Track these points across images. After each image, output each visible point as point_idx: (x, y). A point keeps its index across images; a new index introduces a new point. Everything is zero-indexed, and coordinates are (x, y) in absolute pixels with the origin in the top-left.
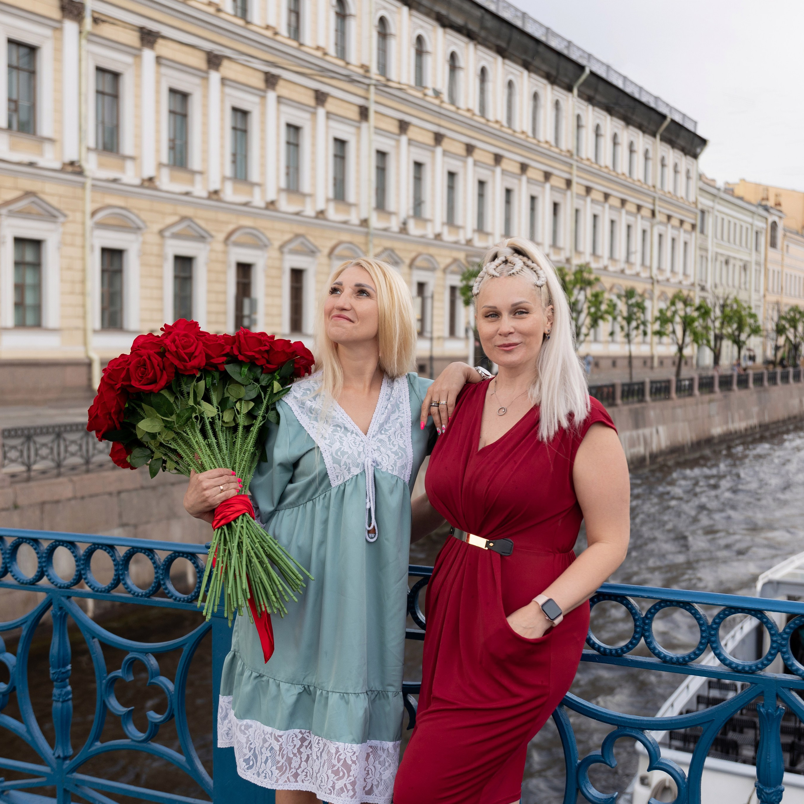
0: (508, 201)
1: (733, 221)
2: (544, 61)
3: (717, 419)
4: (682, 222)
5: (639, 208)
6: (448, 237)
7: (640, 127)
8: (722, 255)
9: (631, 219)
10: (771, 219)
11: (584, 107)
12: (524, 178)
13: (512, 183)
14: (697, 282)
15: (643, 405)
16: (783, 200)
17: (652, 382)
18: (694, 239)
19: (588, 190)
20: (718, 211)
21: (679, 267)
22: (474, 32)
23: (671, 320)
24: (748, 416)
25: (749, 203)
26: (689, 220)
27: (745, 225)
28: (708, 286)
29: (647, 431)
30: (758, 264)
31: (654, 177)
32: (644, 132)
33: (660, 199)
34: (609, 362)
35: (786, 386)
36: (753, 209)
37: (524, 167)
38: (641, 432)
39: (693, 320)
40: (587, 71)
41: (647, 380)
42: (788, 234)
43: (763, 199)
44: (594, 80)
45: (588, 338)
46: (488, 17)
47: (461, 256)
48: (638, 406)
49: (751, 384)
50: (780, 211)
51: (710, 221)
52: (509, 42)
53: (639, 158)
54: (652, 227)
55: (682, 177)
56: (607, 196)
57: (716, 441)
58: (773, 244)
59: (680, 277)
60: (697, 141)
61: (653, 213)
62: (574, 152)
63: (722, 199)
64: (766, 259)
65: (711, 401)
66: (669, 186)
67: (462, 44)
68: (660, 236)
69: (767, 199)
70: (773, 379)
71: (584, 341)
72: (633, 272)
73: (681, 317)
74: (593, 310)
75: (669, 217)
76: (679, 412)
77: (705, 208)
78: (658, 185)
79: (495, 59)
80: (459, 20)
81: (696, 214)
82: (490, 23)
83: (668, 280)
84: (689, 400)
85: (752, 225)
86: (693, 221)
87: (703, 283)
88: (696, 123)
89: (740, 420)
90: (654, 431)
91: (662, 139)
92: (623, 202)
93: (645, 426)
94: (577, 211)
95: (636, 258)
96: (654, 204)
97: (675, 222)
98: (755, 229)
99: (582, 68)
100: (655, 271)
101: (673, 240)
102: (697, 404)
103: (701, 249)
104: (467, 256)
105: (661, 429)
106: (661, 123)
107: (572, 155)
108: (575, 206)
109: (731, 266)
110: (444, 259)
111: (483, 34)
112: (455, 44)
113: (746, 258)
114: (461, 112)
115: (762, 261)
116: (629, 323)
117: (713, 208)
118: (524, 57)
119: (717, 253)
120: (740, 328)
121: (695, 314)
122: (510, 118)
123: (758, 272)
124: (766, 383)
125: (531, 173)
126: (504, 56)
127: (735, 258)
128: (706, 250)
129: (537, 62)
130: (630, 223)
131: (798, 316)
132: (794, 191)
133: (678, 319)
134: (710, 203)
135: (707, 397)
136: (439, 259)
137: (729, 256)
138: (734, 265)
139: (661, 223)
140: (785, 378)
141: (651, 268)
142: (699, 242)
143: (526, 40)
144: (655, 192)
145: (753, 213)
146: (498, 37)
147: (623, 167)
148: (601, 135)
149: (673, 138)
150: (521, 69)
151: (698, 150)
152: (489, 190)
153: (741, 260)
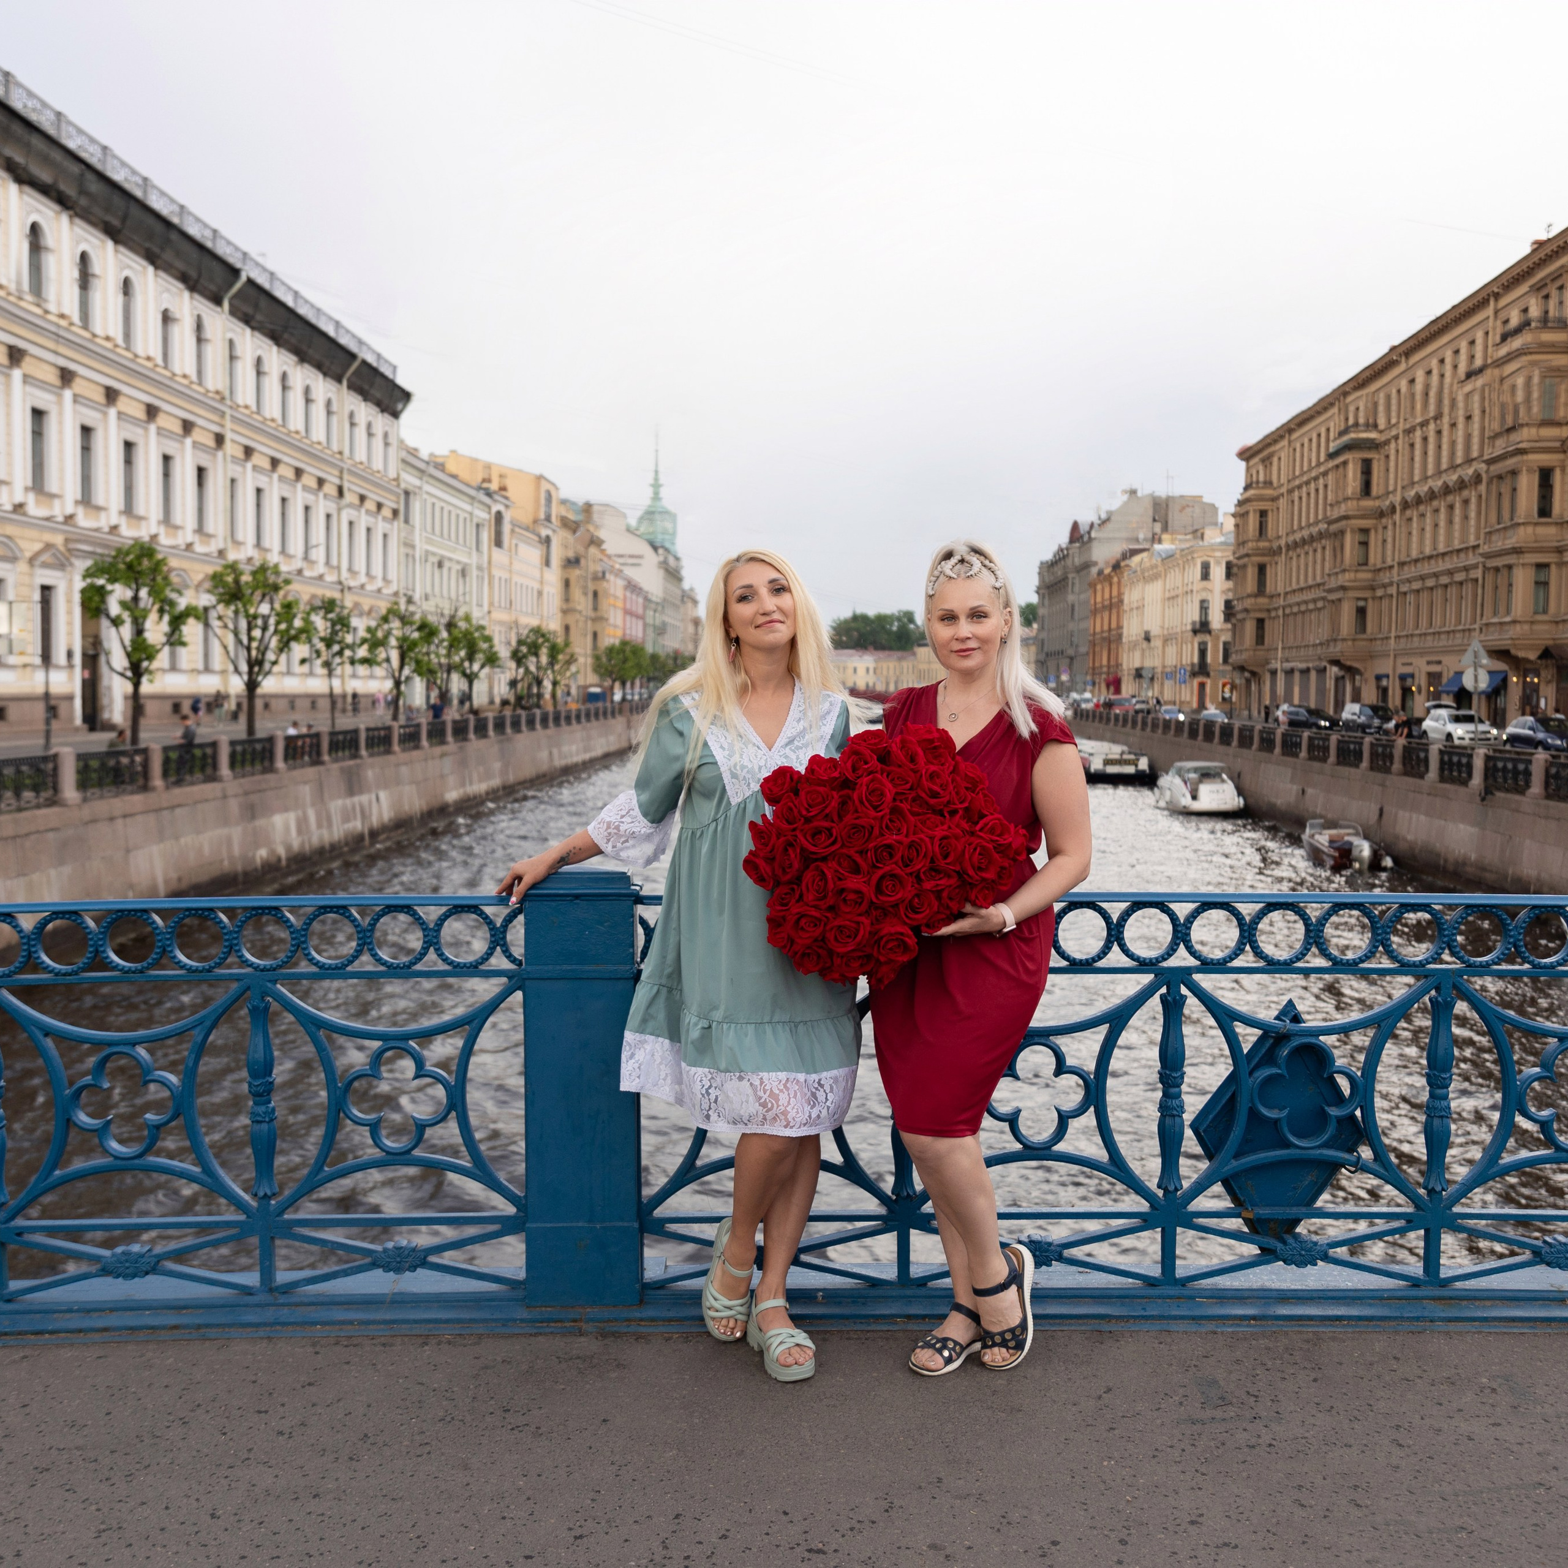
0: (128, 461)
1: (447, 508)
2: (178, 254)
3: (452, 780)
4: (380, 506)
5: (321, 482)
6: (35, 509)
7: (319, 366)
8: (434, 554)
9: (310, 498)
10: (496, 508)
11: (238, 330)
12: (153, 428)
13: (134, 433)
14: (402, 592)
15: (358, 761)
16: (509, 483)
17: (368, 730)
18: (396, 529)
19: (248, 452)
20: (428, 493)
21: (377, 570)
22: (69, 197)
23: (383, 643)
24: (488, 776)
25: (468, 485)
26: (389, 504)
27: (462, 515)
28: (417, 597)
29: (364, 798)
30: (480, 568)
31: (341, 441)
32: (325, 374)
33: (350, 472)
34: (307, 703)
35: (533, 734)
36: (473, 492)
37: (152, 412)
38: (356, 799)
39: (414, 644)
40: (244, 277)
41: (362, 727)
42: (517, 530)
43: (484, 481)
44: (252, 292)
45: (276, 669)
46: (90, 176)
47: (58, 540)
48: (351, 763)
49: (491, 733)
50: (506, 498)
51: (416, 506)
52: (124, 219)
53: (318, 411)
54: (339, 510)
55: (378, 442)
56: (275, 463)
57: (451, 809)
58: (498, 543)
59: (379, 583)
60: (397, 393)
61: (341, 492)
62: (227, 394)
63: (431, 476)
64: (490, 562)
65: (443, 755)
66: (361, 455)
67: (50, 214)
68: (351, 523)
69: (489, 481)
70: (516, 725)
71: (269, 673)
72: (315, 574)
73: (398, 639)
74: (283, 626)
75: (362, 498)
76: (404, 770)
77: (410, 488)
78: (347, 452)
79: (102, 241)
80: (45, 176)
81: (397, 495)
82: (94, 186)
83: (362, 586)
84: (415, 754)
85: (471, 514)
86: (394, 506)
87: (410, 593)
88: (395, 368)
89: (480, 781)
90: (373, 797)
91: (350, 387)
92: (299, 473)
93: (361, 792)
94: (233, 481)
95: (318, 555)
96: (341, 478)
97: (370, 505)
98: (475, 521)
99: (235, 272)
100: (345, 574)
101: (369, 530)
102: (426, 760)
103: (406, 544)
104: (67, 540)
105: (383, 795)
106: (349, 366)
107: (223, 399)
108: (230, 475)
109: (445, 570)
110: (30, 543)
111: (83, 201)
112: (38, 211)
113: (464, 559)
114: (50, 317)
115: (485, 565)
116: (329, 646)
117: (420, 488)
118: (147, 245)
119: (427, 552)
120: (471, 658)
121: (416, 635)
122: (127, 335)
123: (480, 579)
124: (509, 730)
125: (162, 420)
126: (117, 241)
127: (450, 559)
128: (413, 547)
129: (168, 256)
130: (309, 503)
131: (540, 640)
132: (520, 471)
133: (393, 642)
134: (416, 482)
135: (438, 750)
136: (23, 544)
137: (443, 557)
138: (450, 569)
139: (350, 505)
140: (531, 723)
141: (338, 568)
142: (403, 534)
143: (151, 221)
144: (342, 460)
145: (473, 498)
146: (107, 210)
147: (296, 422)
148: (265, 373)
149: (366, 387)
150: (144, 263)
151: (400, 406)
152: (98, 441)
153: (458, 562)
